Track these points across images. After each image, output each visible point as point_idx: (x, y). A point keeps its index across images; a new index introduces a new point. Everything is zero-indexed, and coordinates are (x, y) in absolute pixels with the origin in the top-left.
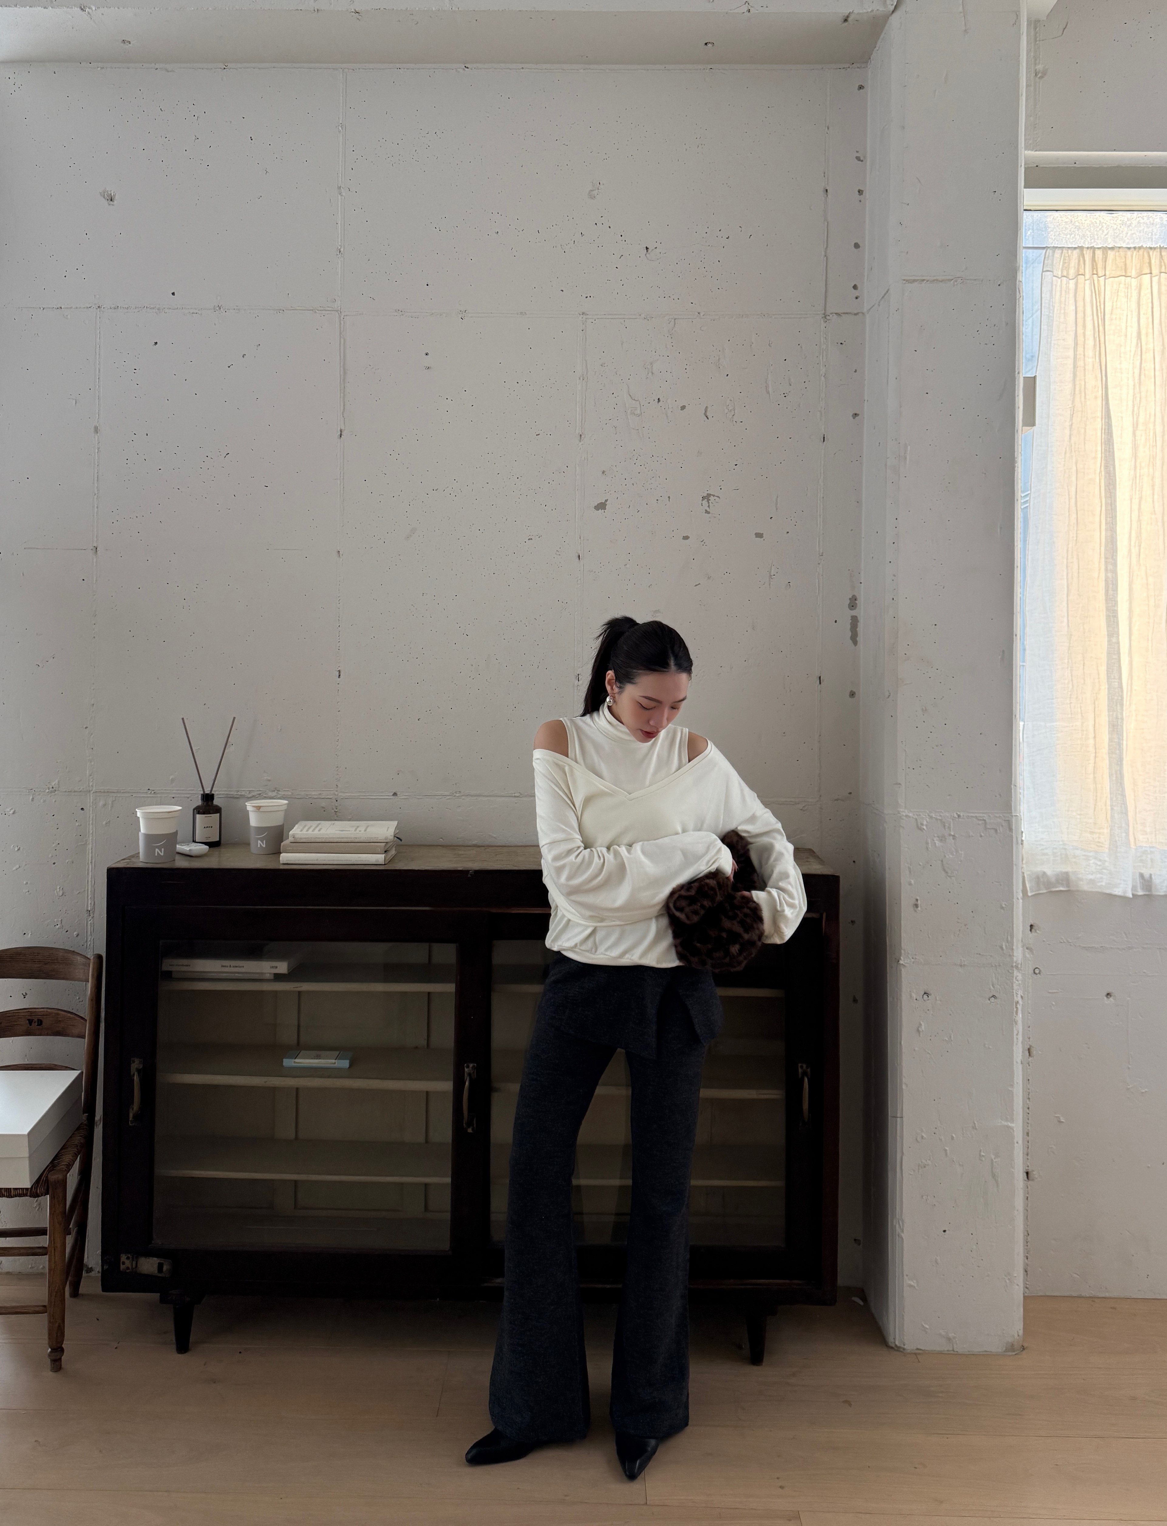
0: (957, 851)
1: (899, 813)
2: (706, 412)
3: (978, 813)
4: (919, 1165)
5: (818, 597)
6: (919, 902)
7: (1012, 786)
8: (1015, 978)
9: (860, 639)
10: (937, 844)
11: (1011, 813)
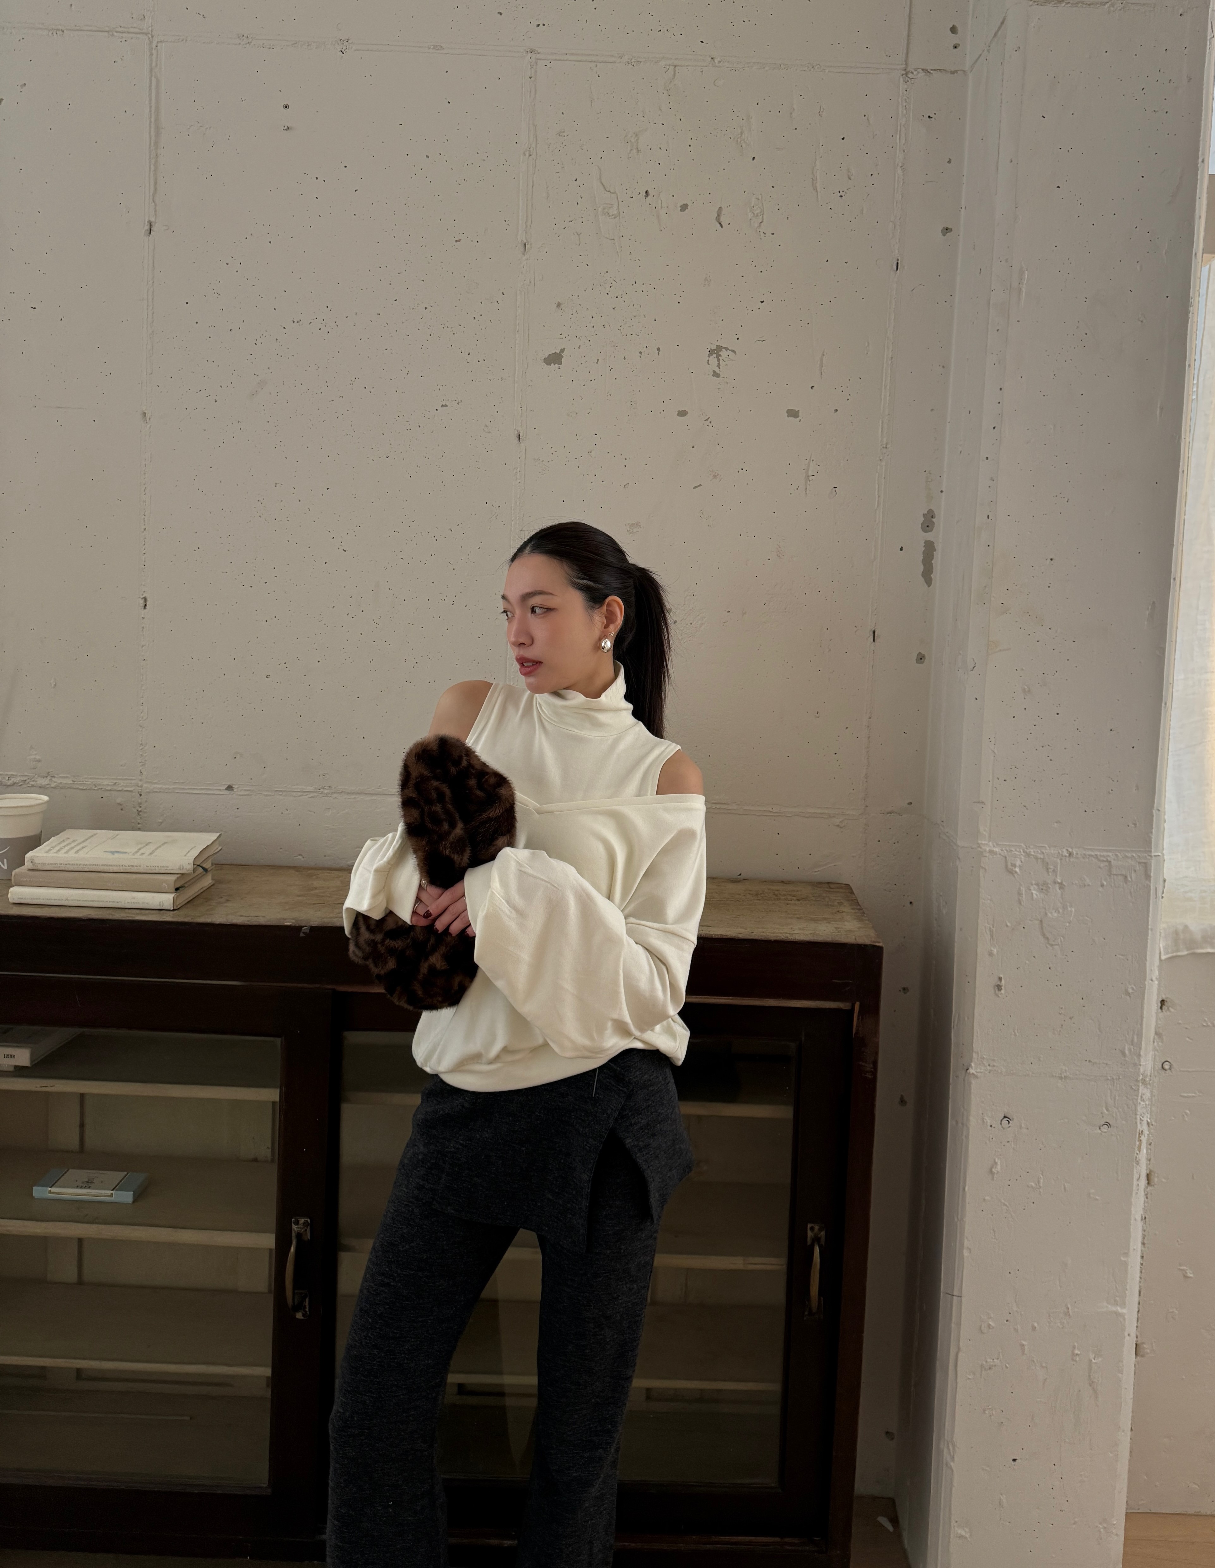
0: (1064, 908)
1: (979, 847)
2: (719, 215)
3: (1099, 850)
4: (982, 1366)
5: (878, 512)
6: (1003, 982)
7: (1154, 811)
8: (1139, 1098)
9: (936, 576)
10: (1035, 896)
11: (1151, 852)
